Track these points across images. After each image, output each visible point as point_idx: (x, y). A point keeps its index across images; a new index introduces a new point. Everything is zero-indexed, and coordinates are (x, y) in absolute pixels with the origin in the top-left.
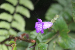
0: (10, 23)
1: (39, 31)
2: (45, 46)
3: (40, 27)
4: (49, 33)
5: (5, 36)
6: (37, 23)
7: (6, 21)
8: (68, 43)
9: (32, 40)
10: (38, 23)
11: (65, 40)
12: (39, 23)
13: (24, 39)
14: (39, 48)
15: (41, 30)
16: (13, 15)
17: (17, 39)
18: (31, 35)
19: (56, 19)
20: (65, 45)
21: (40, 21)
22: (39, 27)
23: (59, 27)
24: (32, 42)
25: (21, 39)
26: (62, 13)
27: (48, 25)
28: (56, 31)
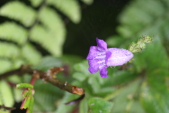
0: (28, 29)
1: (96, 68)
2: (105, 106)
3: (101, 60)
4: (120, 73)
5: (10, 59)
6: (94, 47)
7: (18, 23)
8: (163, 103)
9: (75, 87)
10: (97, 50)
11: (158, 96)
12: (99, 49)
13: (55, 81)
14: (89, 109)
15: (100, 67)
16: (37, 9)
17: (38, 76)
18: (75, 71)
19: (144, 45)
20: (157, 108)
21: (102, 45)
22: (98, 60)
23: (148, 60)
24: (75, 92)
25: (48, 80)
26: (160, 23)
27: (120, 58)
28: (139, 69)
